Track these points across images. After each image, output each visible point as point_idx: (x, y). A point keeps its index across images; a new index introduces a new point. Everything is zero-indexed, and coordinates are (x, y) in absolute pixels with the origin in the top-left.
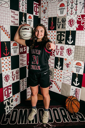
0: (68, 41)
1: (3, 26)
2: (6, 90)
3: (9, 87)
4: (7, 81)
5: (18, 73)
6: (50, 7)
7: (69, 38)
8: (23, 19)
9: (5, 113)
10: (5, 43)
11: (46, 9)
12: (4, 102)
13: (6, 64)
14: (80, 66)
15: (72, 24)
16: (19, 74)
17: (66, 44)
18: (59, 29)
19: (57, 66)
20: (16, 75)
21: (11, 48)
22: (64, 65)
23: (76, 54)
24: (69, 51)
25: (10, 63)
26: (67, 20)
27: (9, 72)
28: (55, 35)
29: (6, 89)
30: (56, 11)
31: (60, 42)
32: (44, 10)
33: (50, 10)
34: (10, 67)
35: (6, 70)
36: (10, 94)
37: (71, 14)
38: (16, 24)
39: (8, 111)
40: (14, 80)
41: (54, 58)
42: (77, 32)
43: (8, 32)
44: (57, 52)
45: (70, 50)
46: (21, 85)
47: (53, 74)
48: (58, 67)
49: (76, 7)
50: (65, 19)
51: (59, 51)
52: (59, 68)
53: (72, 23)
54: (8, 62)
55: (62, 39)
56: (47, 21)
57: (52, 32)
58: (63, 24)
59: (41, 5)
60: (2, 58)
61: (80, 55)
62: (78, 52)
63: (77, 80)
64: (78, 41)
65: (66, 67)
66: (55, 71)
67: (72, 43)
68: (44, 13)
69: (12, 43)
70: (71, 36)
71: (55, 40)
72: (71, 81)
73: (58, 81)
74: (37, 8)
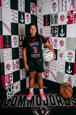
0: (60, 34)
1: (5, 23)
2: (7, 78)
3: (10, 75)
4: (9, 70)
6: (45, 6)
7: (61, 31)
8: (21, 17)
9: (6, 98)
10: (7, 37)
11: (42, 8)
12: (6, 88)
13: (8, 55)
14: (71, 56)
15: (63, 19)
16: (19, 64)
17: (58, 37)
18: (52, 24)
20: (16, 64)
21: (12, 41)
22: (58, 55)
23: (68, 45)
25: (11, 54)
26: (59, 16)
27: (10, 61)
28: (49, 30)
29: (8, 76)
30: (49, 9)
31: (54, 36)
32: (40, 10)
33: (45, 8)
34: (11, 57)
35: (8, 59)
36: (11, 81)
38: (16, 21)
39: (9, 97)
40: (14, 69)
42: (68, 25)
43: (9, 28)
46: (21, 74)
47: (49, 64)
49: (66, 5)
50: (57, 15)
51: (53, 44)
53: (63, 18)
54: (9, 53)
55: (55, 33)
56: (42, 18)
57: (47, 27)
58: (55, 20)
59: (37, 5)
60: (4, 49)
61: (71, 45)
62: (70, 43)
63: (69, 68)
64: (69, 33)
65: (60, 57)
67: (63, 35)
68: (40, 12)
69: (13, 37)
70: (62, 30)
71: (50, 34)
72: (64, 69)
73: (53, 70)
74: (34, 8)
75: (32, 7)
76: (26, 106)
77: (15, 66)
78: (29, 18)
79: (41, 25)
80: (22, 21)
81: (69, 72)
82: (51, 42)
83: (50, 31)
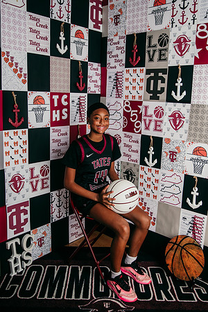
0: (173, 93)
1: (8, 53)
2: (13, 214)
3: (22, 208)
4: (18, 192)
5: (46, 175)
6: (131, 8)
7: (176, 84)
8: (60, 38)
9: (10, 271)
10: (15, 96)
11: (122, 13)
12: (9, 244)
13: (16, 148)
14: (203, 158)
15: (185, 48)
16: (49, 175)
17: (168, 101)
18: (151, 63)
19: (146, 159)
20: (41, 177)
21: (30, 108)
22: (163, 153)
23: (193, 126)
24: (176, 119)
25: (26, 147)
26: (172, 39)
27: (22, 168)
28: (142, 80)
29: (14, 210)
30: (144, 17)
31: (155, 97)
32: (117, 17)
33: (131, 14)
34: (26, 156)
35: (15, 161)
36: (24, 224)
37: (183, 23)
38: (42, 50)
39: (16, 269)
40: (35, 190)
41: (139, 137)
42: (197, 68)
43: (21, 69)
44: (147, 122)
45: (179, 116)
46: (54, 205)
47: (137, 180)
48: (148, 161)
50: (167, 36)
51: (150, 121)
52: (151, 164)
53: (183, 46)
54: (20, 143)
55: (159, 89)
56: (123, 44)
57: (135, 71)
58: (160, 51)
59: (109, 4)
60: (6, 131)
61: (204, 128)
62: (199, 121)
63: (195, 193)
64: (199, 91)
65: (169, 161)
66: (141, 172)
67: (183, 96)
68: (117, 25)
69: (32, 96)
70: (180, 80)
71: (142, 92)
72: (180, 196)
73: (148, 198)
74: (100, 12)
75: (93, 7)
76: (64, 297)
77: (37, 181)
78: (82, 40)
79: (117, 64)
80: (62, 51)
81: (194, 206)
82: (146, 115)
83: (145, 81)
